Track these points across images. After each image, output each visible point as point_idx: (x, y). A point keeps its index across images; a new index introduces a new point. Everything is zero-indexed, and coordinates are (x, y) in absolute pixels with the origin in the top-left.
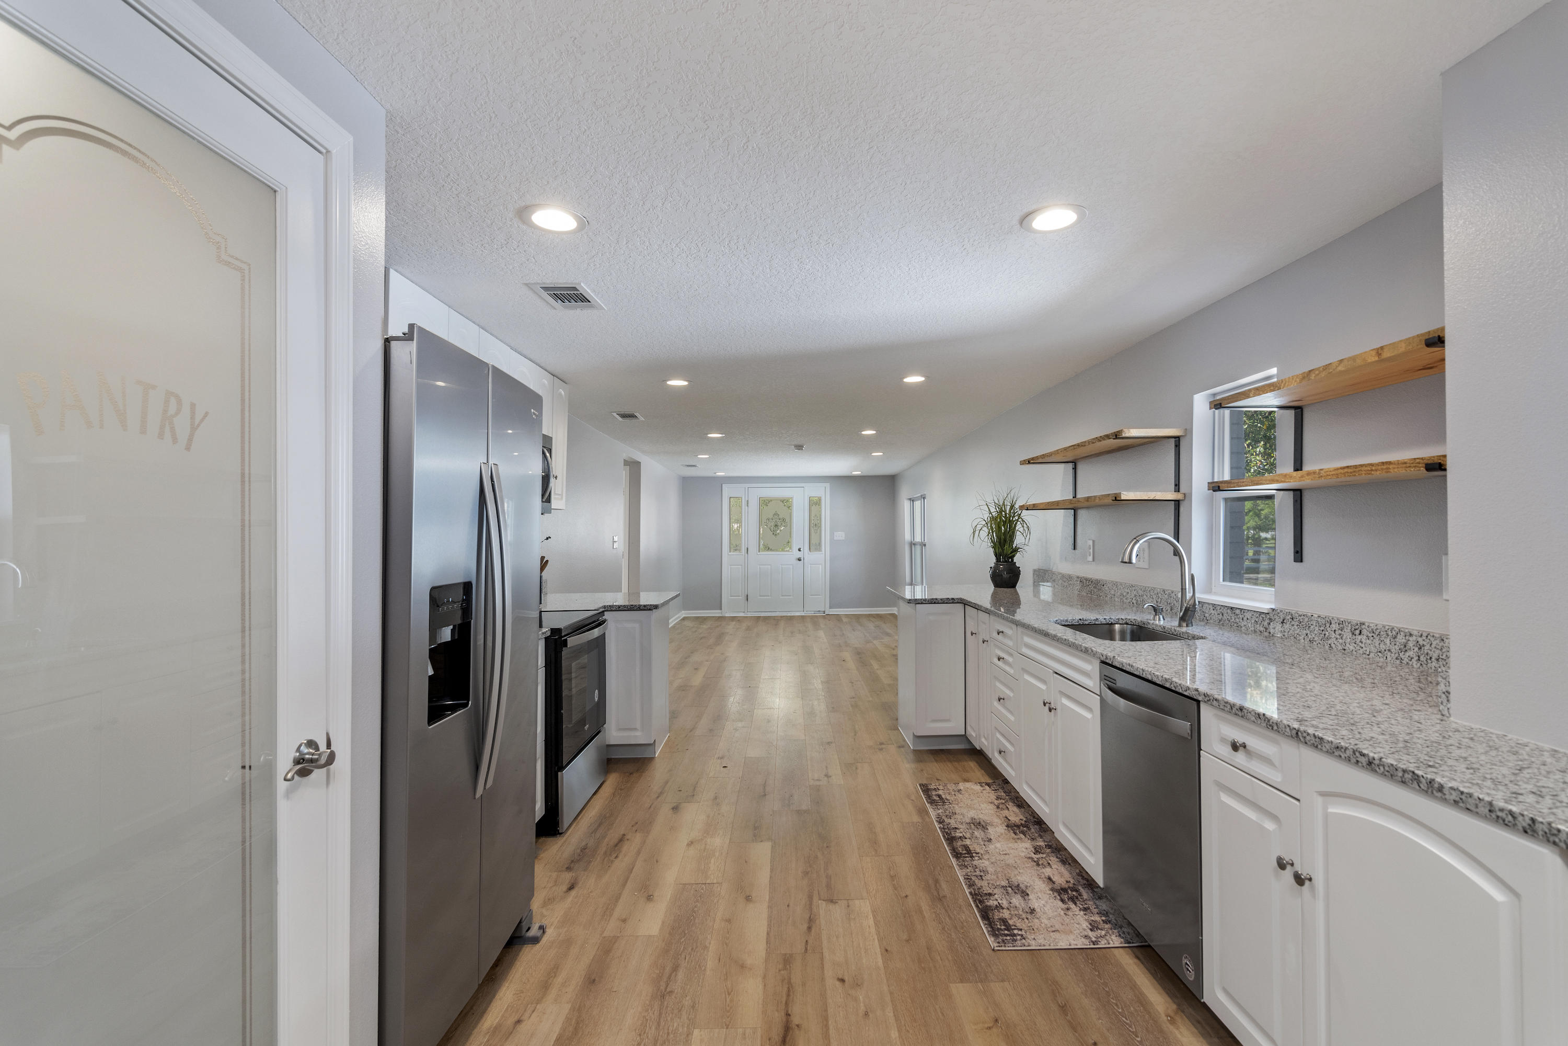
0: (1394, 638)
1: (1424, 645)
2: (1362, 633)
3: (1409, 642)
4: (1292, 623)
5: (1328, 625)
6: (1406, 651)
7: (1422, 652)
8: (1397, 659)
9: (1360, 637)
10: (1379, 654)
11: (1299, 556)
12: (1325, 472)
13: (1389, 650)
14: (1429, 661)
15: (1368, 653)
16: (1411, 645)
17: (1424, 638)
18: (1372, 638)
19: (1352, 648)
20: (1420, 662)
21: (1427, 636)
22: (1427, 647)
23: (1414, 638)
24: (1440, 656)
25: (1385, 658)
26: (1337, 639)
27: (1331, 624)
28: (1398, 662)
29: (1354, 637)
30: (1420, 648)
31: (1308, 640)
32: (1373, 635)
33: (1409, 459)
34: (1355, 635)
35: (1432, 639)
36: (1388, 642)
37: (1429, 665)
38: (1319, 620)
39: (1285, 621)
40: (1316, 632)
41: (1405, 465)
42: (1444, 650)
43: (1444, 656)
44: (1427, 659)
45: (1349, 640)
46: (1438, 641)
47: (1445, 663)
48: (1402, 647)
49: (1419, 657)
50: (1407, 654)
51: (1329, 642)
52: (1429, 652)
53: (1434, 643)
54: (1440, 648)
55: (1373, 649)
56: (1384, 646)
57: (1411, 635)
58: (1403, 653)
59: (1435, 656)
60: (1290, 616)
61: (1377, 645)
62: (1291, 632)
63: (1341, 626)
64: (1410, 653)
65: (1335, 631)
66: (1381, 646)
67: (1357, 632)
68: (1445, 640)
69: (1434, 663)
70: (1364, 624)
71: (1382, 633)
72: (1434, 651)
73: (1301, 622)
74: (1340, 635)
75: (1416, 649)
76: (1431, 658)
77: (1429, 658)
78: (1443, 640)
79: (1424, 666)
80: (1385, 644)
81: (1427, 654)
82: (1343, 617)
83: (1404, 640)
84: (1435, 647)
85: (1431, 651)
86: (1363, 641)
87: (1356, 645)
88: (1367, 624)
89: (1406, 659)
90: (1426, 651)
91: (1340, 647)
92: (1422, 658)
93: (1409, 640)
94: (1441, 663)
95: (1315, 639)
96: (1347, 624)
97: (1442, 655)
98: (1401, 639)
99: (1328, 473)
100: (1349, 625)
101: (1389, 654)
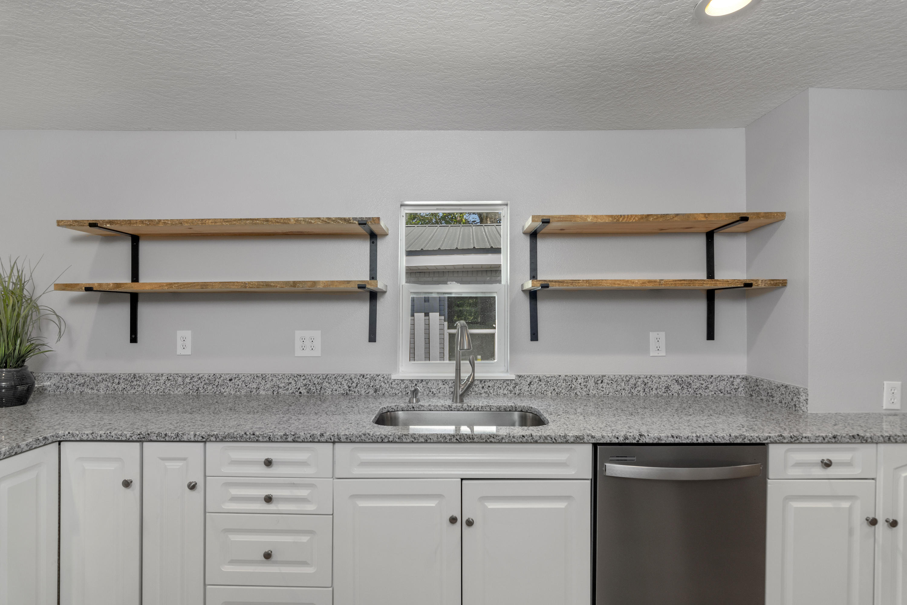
0: (628, 381)
1: (648, 383)
2: (604, 382)
3: (638, 382)
4: (539, 384)
5: (574, 381)
6: (636, 387)
7: (647, 386)
8: (629, 393)
9: (601, 385)
10: (616, 392)
11: (534, 336)
12: (665, 282)
13: (624, 389)
14: (651, 391)
15: (607, 393)
16: (639, 384)
17: (648, 378)
18: (611, 384)
19: (594, 392)
20: (645, 392)
21: (650, 377)
22: (650, 383)
23: (642, 379)
24: (658, 387)
25: (620, 394)
26: (582, 389)
27: (577, 379)
28: (630, 395)
29: (597, 385)
30: (645, 385)
31: (555, 393)
32: (612, 382)
33: (730, 280)
34: (598, 384)
35: (653, 378)
36: (623, 384)
37: (651, 393)
38: (567, 378)
39: (532, 383)
40: (563, 387)
41: (728, 283)
42: (660, 384)
43: (661, 386)
44: (650, 390)
45: (592, 388)
46: (657, 379)
47: (661, 390)
48: (633, 386)
49: (644, 390)
50: (637, 389)
51: (575, 391)
52: (651, 386)
53: (654, 381)
54: (658, 382)
55: (611, 390)
56: (620, 387)
57: (639, 378)
58: (633, 389)
59: (655, 387)
60: (537, 379)
61: (615, 387)
62: (539, 390)
63: (586, 380)
64: (639, 389)
65: (580, 384)
66: (618, 388)
67: (600, 382)
68: (661, 377)
69: (654, 391)
70: (605, 376)
71: (619, 380)
72: (654, 385)
73: (548, 382)
74: (585, 385)
75: (643, 385)
76: (652, 389)
77: (651, 389)
78: (660, 378)
79: (648, 394)
80: (621, 386)
81: (650, 387)
82: (586, 374)
83: (634, 382)
84: (655, 383)
85: (652, 385)
86: (604, 387)
87: (598, 390)
88: (607, 376)
89: (635, 392)
90: (649, 386)
91: (584, 393)
92: (646, 390)
93: (638, 381)
94: (658, 391)
95: (562, 392)
96: (591, 378)
97: (659, 386)
98: (632, 381)
99: (667, 283)
100: (593, 378)
101: (623, 391)
